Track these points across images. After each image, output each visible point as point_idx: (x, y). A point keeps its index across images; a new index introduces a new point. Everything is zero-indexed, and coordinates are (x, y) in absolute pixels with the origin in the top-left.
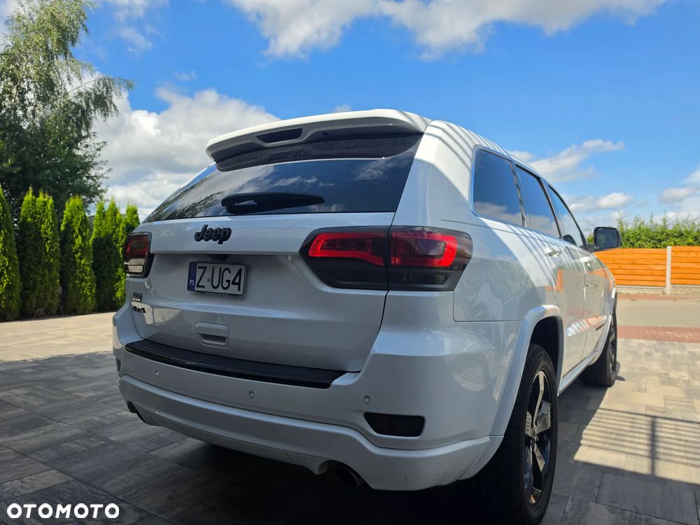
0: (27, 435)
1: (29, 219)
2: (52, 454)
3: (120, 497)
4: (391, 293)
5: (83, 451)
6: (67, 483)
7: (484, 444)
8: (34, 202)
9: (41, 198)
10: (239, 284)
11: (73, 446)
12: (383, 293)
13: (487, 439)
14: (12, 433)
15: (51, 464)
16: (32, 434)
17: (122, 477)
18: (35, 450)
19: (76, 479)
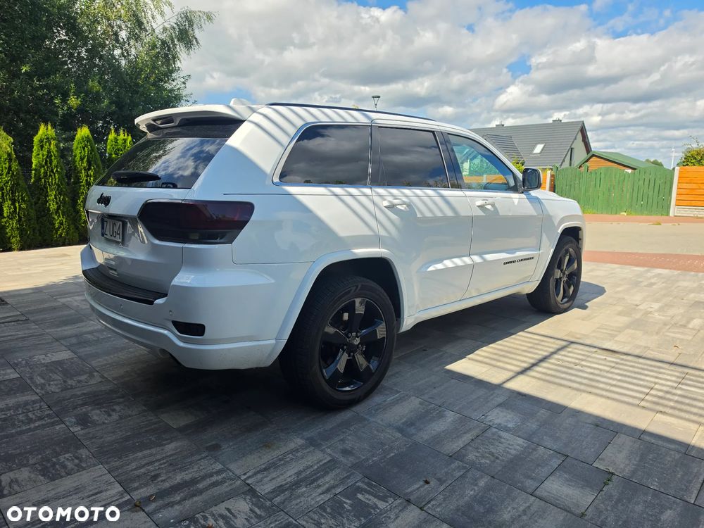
0: (66, 328)
1: (114, 156)
2: (74, 340)
3: (97, 369)
4: (186, 245)
5: (94, 340)
6: (72, 359)
7: (270, 344)
8: (116, 139)
9: (122, 136)
10: (119, 234)
11: (89, 336)
12: (180, 245)
13: (274, 341)
14: (58, 326)
15: (69, 348)
16: (70, 327)
17: (106, 358)
18: (65, 338)
19: (80, 357)
